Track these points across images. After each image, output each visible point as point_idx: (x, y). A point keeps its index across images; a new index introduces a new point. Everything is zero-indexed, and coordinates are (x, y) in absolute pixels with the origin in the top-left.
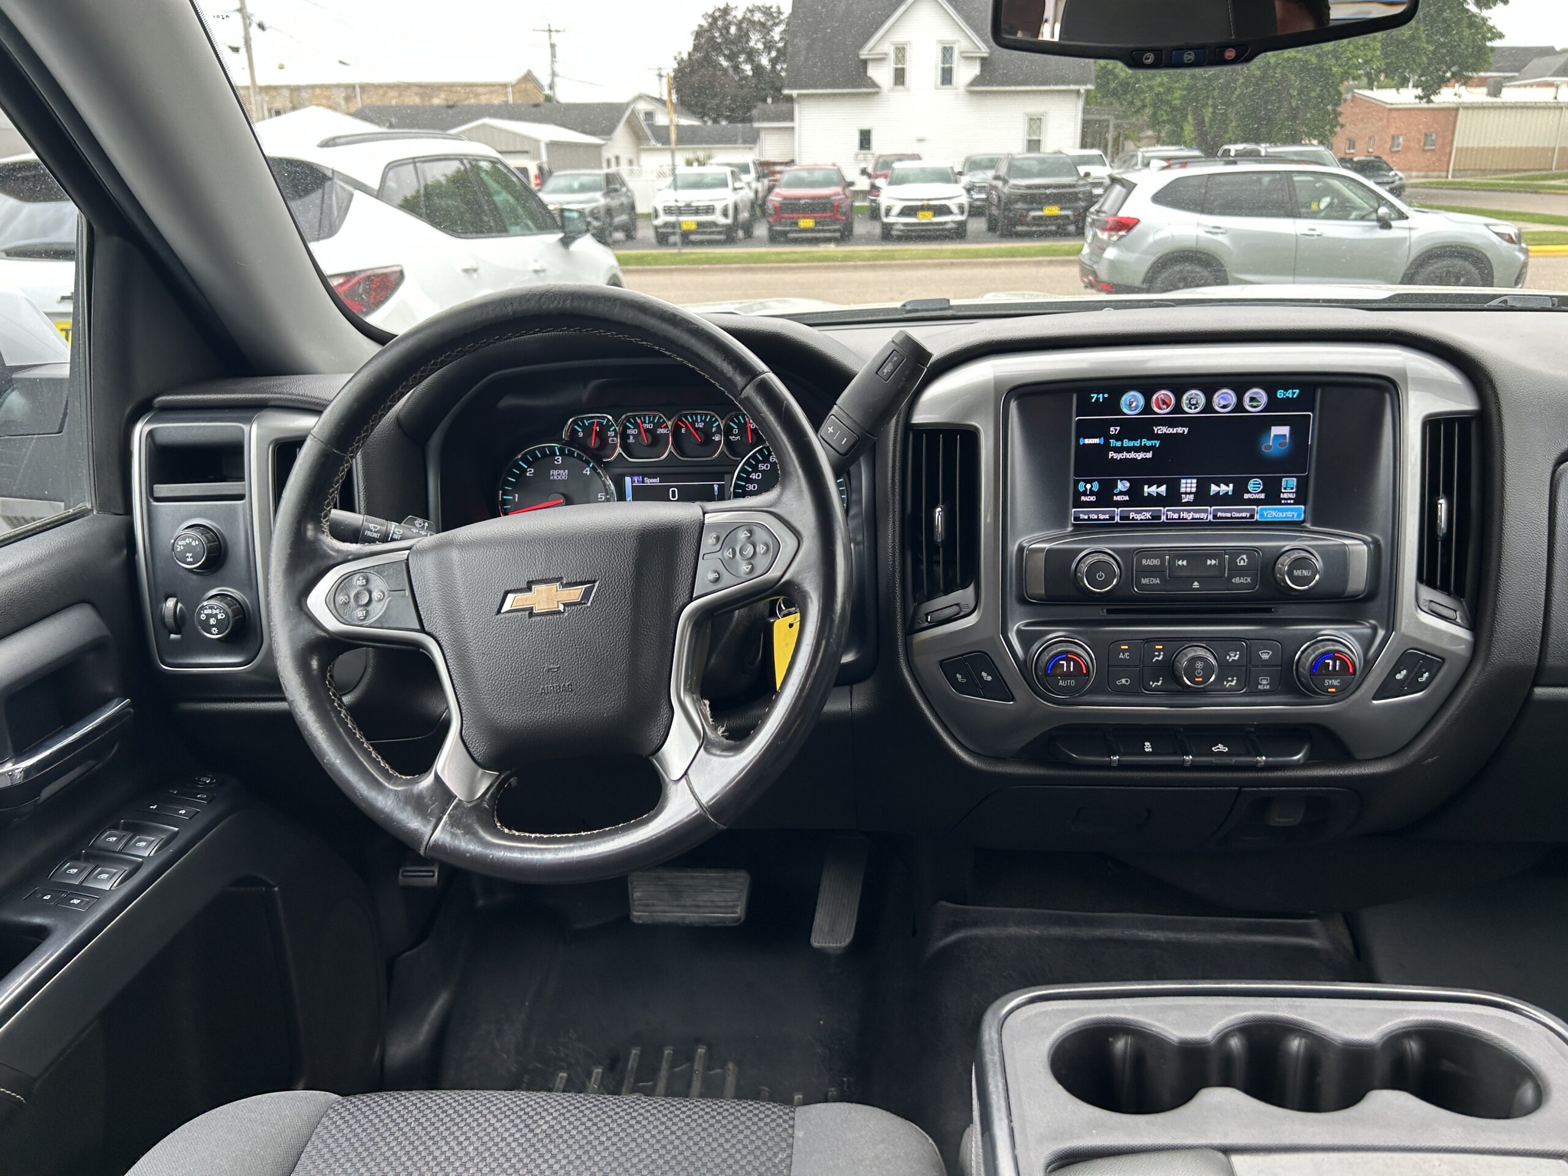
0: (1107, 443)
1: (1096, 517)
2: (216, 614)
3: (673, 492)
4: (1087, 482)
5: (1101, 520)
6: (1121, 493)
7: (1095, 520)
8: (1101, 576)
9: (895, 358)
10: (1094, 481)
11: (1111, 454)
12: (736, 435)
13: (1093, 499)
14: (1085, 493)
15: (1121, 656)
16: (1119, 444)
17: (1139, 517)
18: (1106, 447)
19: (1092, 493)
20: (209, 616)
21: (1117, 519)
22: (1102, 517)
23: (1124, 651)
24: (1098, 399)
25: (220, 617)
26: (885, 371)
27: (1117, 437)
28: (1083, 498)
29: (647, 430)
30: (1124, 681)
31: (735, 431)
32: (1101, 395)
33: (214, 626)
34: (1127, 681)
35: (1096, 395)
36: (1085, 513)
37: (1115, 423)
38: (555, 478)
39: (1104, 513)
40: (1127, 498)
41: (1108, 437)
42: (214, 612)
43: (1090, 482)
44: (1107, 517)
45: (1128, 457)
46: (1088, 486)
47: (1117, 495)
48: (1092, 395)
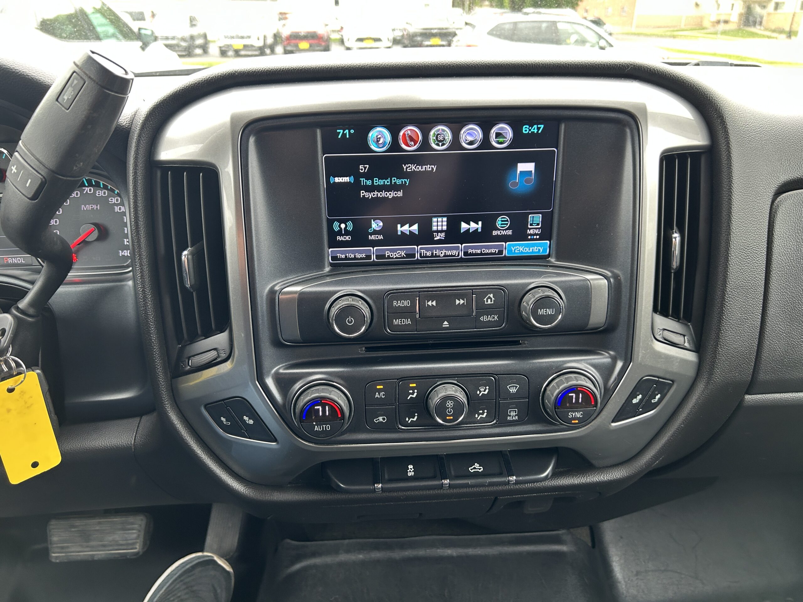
0: (357, 181)
1: (353, 256)
4: (341, 222)
5: (358, 259)
6: (375, 232)
7: (352, 259)
8: (350, 321)
9: (75, 82)
10: (348, 220)
11: (363, 193)
13: (348, 238)
14: (340, 233)
15: (377, 395)
16: (369, 183)
17: (394, 255)
18: (356, 186)
19: (347, 233)
21: (374, 258)
22: (359, 256)
23: (380, 391)
24: (344, 135)
26: (66, 97)
27: (368, 176)
28: (339, 238)
30: (381, 419)
32: (347, 131)
34: (384, 419)
35: (342, 131)
36: (342, 253)
37: (364, 160)
39: (360, 252)
40: (381, 237)
41: (357, 176)
43: (345, 222)
44: (364, 256)
45: (379, 195)
46: (343, 226)
47: (371, 234)
48: (338, 131)
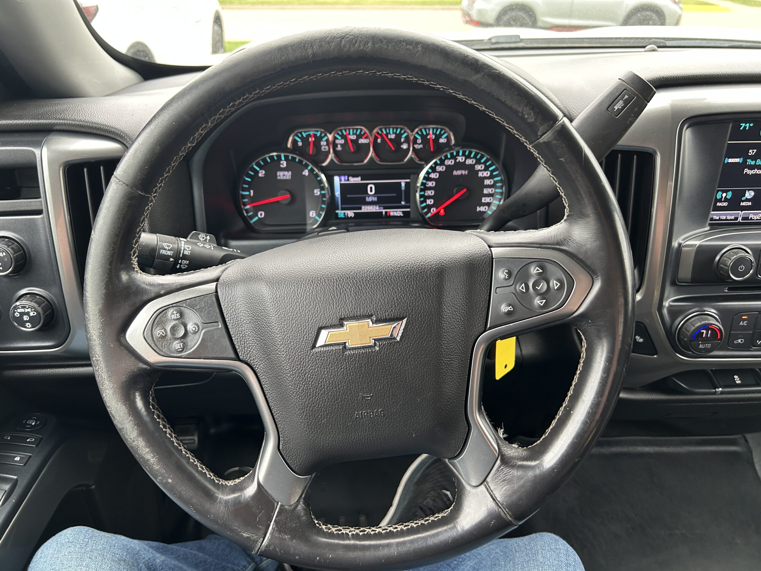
0: (745, 161)
1: (725, 218)
2: (29, 312)
3: (371, 188)
4: (723, 192)
5: (728, 220)
6: (747, 200)
7: (724, 220)
8: (742, 268)
9: (626, 97)
10: (729, 191)
11: (747, 171)
12: (419, 144)
13: (725, 204)
14: (720, 201)
15: (741, 324)
16: (753, 163)
17: (755, 217)
18: (745, 165)
19: (726, 200)
20: (22, 314)
21: (740, 219)
22: (729, 218)
23: (744, 320)
24: (745, 127)
25: (31, 314)
26: (616, 108)
27: (754, 158)
28: (719, 204)
29: (352, 141)
30: (739, 341)
31: (419, 141)
32: (748, 125)
33: (27, 322)
34: (742, 341)
35: (744, 125)
36: (717, 215)
37: (753, 146)
38: (282, 178)
39: (731, 215)
40: (750, 204)
41: (746, 157)
42: (27, 310)
43: (726, 191)
44: (733, 218)
45: (758, 173)
46: (724, 195)
47: (743, 201)
48: (741, 124)
